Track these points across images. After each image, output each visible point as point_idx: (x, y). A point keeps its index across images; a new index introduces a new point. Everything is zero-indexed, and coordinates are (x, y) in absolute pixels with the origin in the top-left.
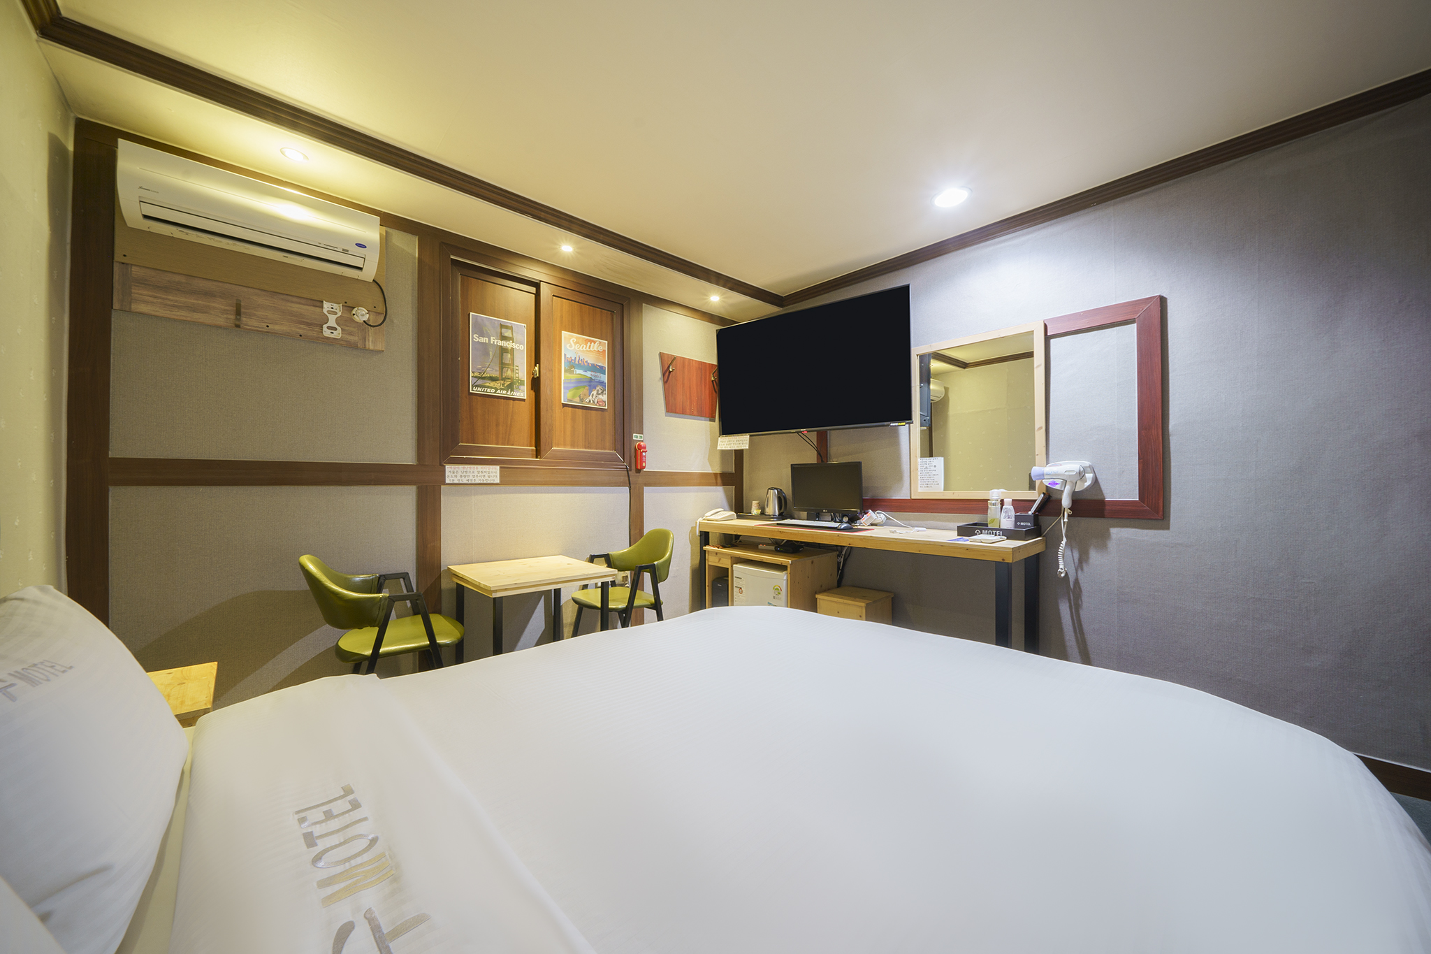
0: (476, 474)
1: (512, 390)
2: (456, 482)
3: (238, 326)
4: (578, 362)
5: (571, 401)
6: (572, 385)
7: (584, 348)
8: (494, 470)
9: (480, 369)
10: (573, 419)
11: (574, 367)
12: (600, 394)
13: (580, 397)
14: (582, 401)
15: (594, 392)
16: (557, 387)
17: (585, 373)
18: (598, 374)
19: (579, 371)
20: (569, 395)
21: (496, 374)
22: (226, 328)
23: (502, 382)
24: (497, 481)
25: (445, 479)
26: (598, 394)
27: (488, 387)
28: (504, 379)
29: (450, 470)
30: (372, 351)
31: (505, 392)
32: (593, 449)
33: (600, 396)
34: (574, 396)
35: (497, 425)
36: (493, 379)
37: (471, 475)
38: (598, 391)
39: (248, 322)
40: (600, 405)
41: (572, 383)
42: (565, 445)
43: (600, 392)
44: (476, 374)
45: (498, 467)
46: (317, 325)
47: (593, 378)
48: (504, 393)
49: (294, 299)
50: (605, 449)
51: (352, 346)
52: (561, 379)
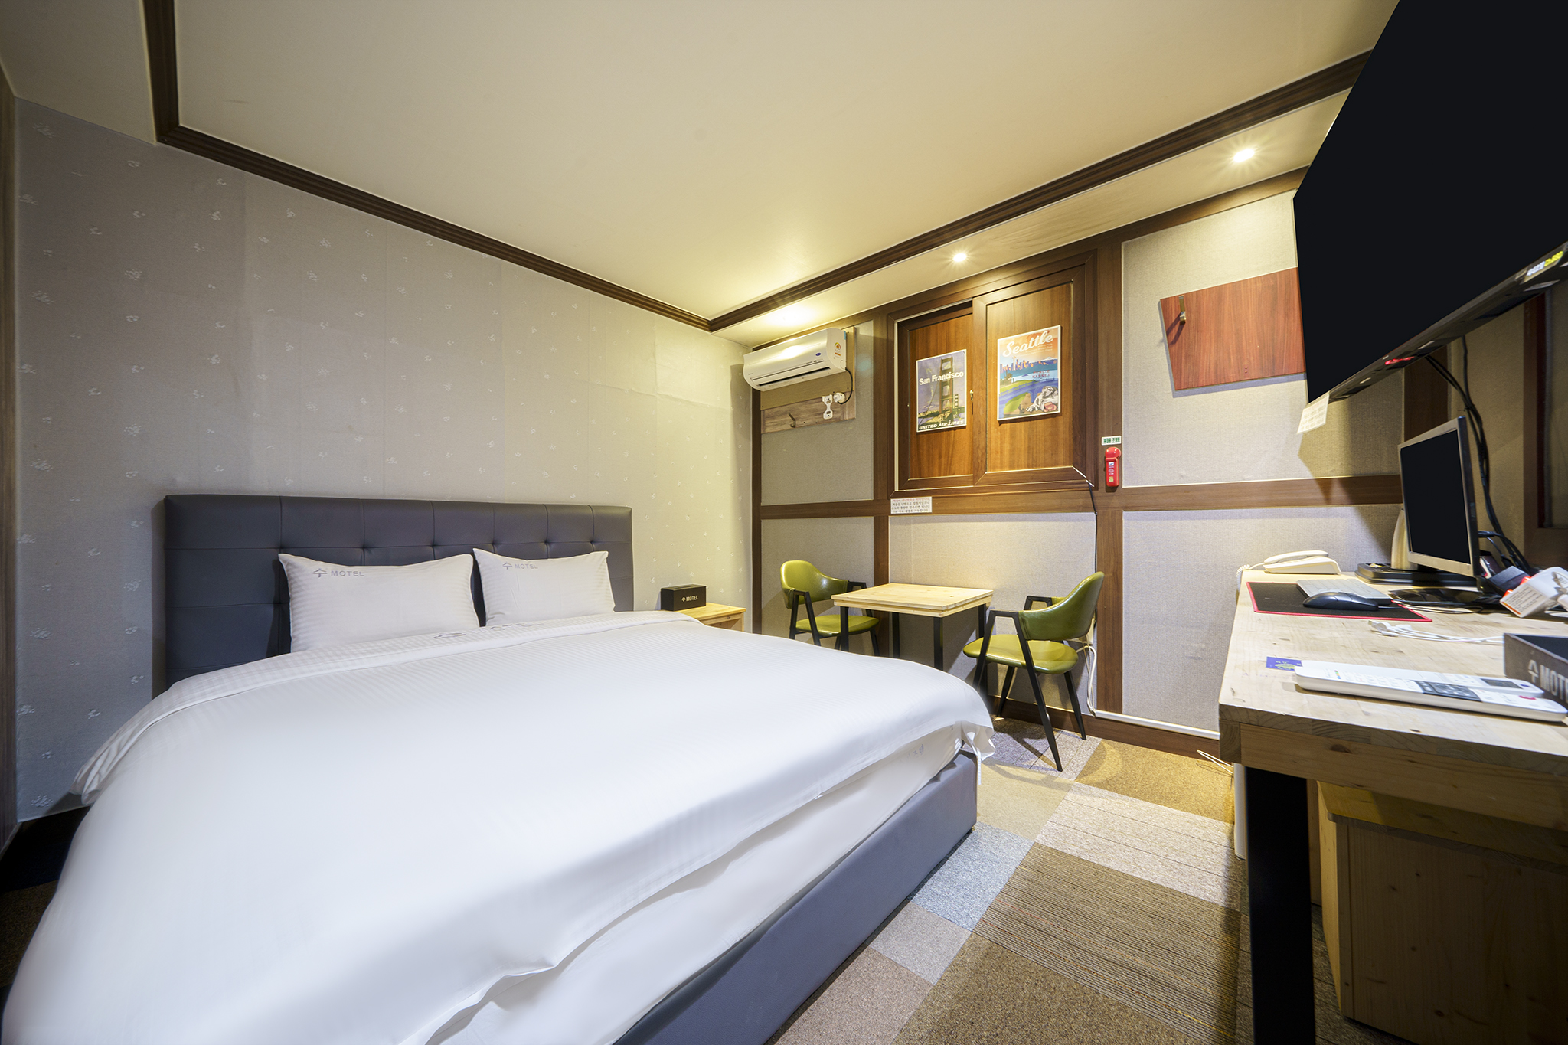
0: (912, 505)
1: (952, 421)
2: (898, 513)
3: (794, 427)
4: (1016, 366)
5: (1008, 415)
6: (1009, 397)
7: (1026, 347)
8: (927, 501)
9: (924, 409)
10: (1013, 436)
11: (1011, 376)
12: (1048, 397)
13: (1019, 408)
14: (1023, 411)
15: (1040, 397)
16: (992, 403)
17: (1025, 378)
18: (1045, 372)
19: (1017, 378)
20: (1006, 409)
21: (936, 409)
22: (790, 430)
23: (943, 415)
24: (930, 510)
25: (890, 512)
26: (1045, 397)
27: (931, 423)
28: (944, 412)
29: (895, 503)
30: (849, 420)
31: (945, 424)
32: (1039, 467)
33: (1049, 400)
34: (1012, 409)
35: (940, 458)
36: (934, 415)
37: (909, 506)
38: (1045, 393)
39: (799, 423)
40: (1049, 411)
41: (1010, 394)
42: (1002, 468)
43: (1048, 394)
44: (922, 415)
45: (931, 498)
46: (819, 414)
47: (1037, 380)
48: (945, 426)
49: (814, 401)
50: (1057, 465)
51: (838, 420)
52: (996, 394)
